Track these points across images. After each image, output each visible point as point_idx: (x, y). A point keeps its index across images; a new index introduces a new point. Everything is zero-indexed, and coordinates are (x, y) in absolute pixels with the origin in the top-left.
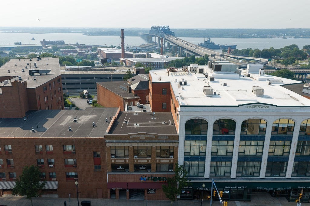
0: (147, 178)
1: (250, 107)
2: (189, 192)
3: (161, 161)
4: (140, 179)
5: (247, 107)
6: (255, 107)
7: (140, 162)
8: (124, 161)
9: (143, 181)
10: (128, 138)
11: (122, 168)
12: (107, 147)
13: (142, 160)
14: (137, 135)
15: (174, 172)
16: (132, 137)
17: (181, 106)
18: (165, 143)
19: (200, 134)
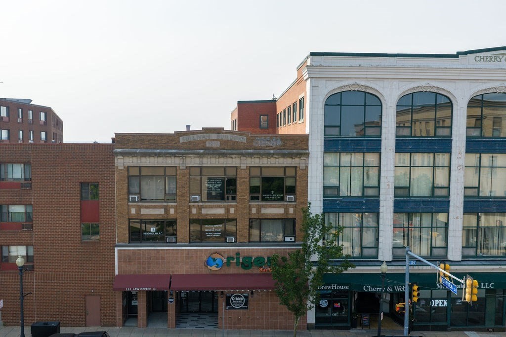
0: (225, 260)
1: (485, 59)
2: (339, 305)
3: (264, 211)
4: (207, 263)
5: (478, 59)
6: (498, 59)
7: (207, 214)
8: (161, 211)
9: (214, 268)
10: (176, 143)
11: (157, 233)
12: (119, 168)
13: (212, 208)
14: (200, 135)
15: (297, 243)
16: (186, 141)
17: (312, 54)
18: (273, 154)
19: (364, 135)
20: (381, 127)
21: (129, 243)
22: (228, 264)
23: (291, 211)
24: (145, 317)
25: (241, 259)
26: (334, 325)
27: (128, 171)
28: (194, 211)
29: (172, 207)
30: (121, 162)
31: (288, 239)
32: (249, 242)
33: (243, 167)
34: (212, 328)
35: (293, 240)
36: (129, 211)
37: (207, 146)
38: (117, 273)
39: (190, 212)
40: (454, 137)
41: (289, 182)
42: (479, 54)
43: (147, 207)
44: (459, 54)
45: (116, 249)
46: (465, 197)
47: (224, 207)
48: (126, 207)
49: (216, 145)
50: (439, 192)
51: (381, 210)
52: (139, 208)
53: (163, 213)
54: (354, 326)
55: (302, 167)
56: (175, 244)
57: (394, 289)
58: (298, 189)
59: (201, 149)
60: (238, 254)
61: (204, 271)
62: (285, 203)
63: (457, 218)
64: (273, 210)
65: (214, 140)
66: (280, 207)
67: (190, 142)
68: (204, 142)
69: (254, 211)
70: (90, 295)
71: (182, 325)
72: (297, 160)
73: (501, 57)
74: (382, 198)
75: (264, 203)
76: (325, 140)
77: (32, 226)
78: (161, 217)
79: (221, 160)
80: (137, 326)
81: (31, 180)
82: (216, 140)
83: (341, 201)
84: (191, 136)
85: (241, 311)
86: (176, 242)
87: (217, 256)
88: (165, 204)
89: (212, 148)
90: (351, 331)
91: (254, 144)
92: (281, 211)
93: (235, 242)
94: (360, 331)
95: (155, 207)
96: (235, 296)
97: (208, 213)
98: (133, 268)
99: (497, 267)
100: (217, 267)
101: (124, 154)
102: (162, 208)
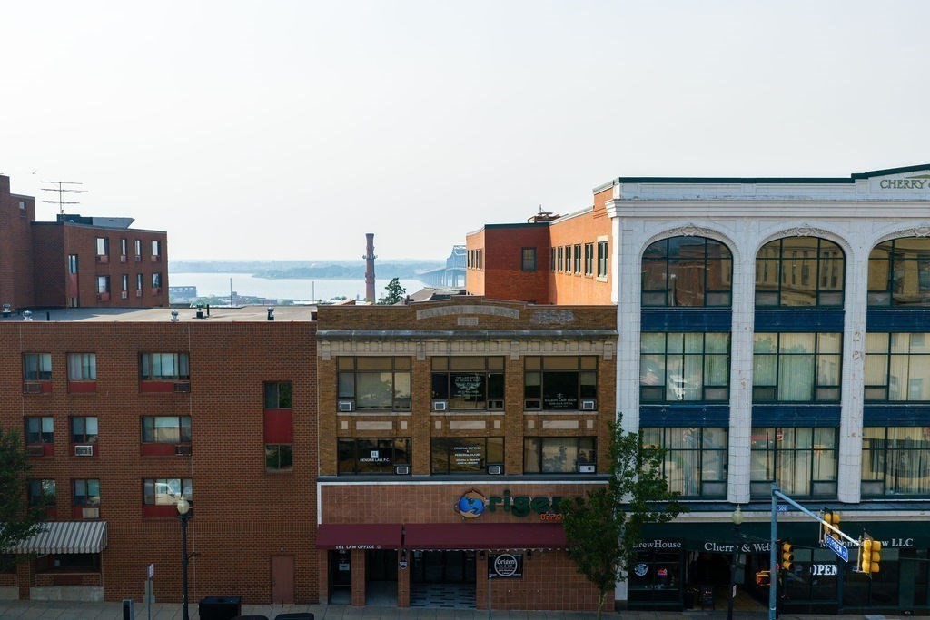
0: (487, 502)
1: (897, 185)
2: (665, 572)
3: (546, 425)
4: (460, 508)
5: (885, 184)
6: (918, 185)
7: (458, 431)
8: (388, 426)
9: (469, 514)
10: (411, 321)
11: (381, 460)
12: (324, 359)
13: (465, 420)
14: (447, 307)
15: (598, 475)
16: (425, 317)
17: (623, 180)
18: (563, 337)
19: (705, 305)
20: (731, 292)
21: (338, 475)
22: (492, 508)
23: (590, 424)
24: (363, 590)
25: (512, 500)
26: (657, 604)
27: (337, 364)
28: (438, 425)
29: (404, 418)
30: (326, 351)
31: (584, 469)
32: (524, 473)
33: (515, 356)
34: (465, 607)
35: (593, 470)
36: (339, 425)
37: (459, 324)
38: (319, 522)
39: (432, 426)
40: (848, 308)
41: (586, 380)
42: (887, 177)
43: (365, 419)
44: (855, 177)
45: (319, 484)
46: (866, 401)
47: (484, 418)
48: (333, 420)
49: (473, 322)
50: (823, 394)
51: (732, 422)
52: (353, 421)
53: (391, 428)
54: (688, 604)
55: (607, 356)
56: (408, 477)
57: (752, 548)
58: (601, 392)
59: (450, 330)
60: (507, 492)
61: (454, 519)
62: (581, 413)
63: (853, 435)
64: (562, 423)
65: (469, 315)
66: (571, 418)
67: (431, 319)
68: (454, 318)
69: (531, 425)
70: (278, 555)
71: (419, 602)
72: (599, 345)
73: (922, 180)
74: (733, 404)
75: (547, 413)
76: (642, 313)
77: (190, 450)
78: (387, 435)
79: (481, 346)
80: (351, 604)
81: (188, 377)
82: (473, 315)
83: (666, 408)
84: (434, 309)
85: (513, 581)
86: (410, 473)
87: (473, 496)
88: (394, 414)
89: (466, 327)
90: (684, 613)
91: (531, 320)
92: (574, 425)
93: (502, 473)
94: (698, 614)
95: (378, 419)
96: (502, 558)
97: (461, 428)
98: (345, 513)
99: (918, 513)
100: (474, 513)
101: (330, 339)
102: (388, 420)
